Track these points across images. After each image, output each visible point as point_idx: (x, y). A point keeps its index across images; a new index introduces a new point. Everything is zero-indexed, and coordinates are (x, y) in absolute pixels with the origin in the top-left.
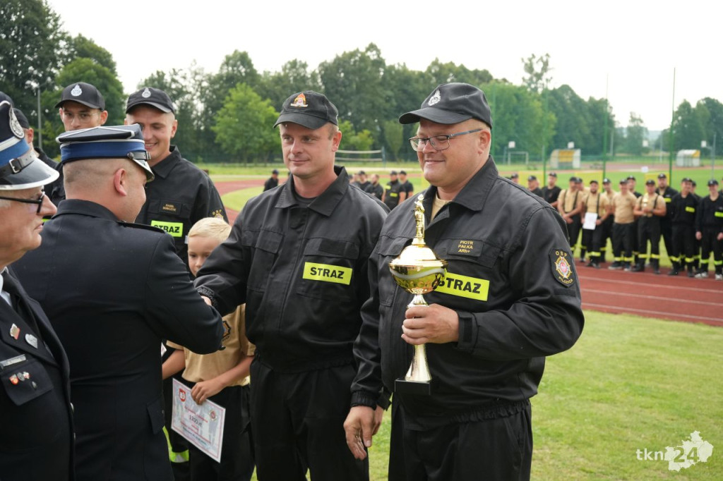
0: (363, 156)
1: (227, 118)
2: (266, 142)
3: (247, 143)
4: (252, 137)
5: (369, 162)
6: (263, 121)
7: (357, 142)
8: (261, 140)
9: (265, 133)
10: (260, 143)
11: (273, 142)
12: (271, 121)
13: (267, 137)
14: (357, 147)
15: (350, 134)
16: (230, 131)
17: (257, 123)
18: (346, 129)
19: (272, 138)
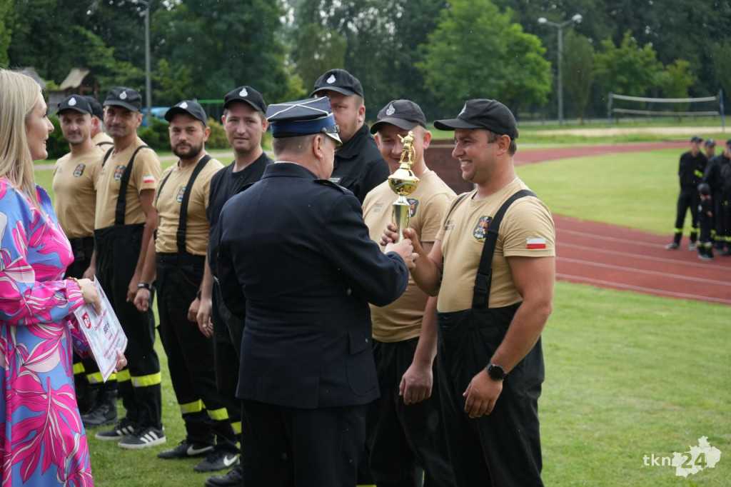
0: (675, 107)
1: (442, 46)
2: (509, 85)
3: (479, 86)
4: (486, 78)
5: (685, 116)
6: (503, 50)
7: (666, 83)
8: (502, 83)
9: (508, 71)
10: (499, 87)
11: (521, 86)
12: (519, 49)
13: (510, 78)
14: (665, 92)
15: (654, 67)
16: (451, 68)
17: (494, 54)
18: (647, 59)
19: (520, 80)
